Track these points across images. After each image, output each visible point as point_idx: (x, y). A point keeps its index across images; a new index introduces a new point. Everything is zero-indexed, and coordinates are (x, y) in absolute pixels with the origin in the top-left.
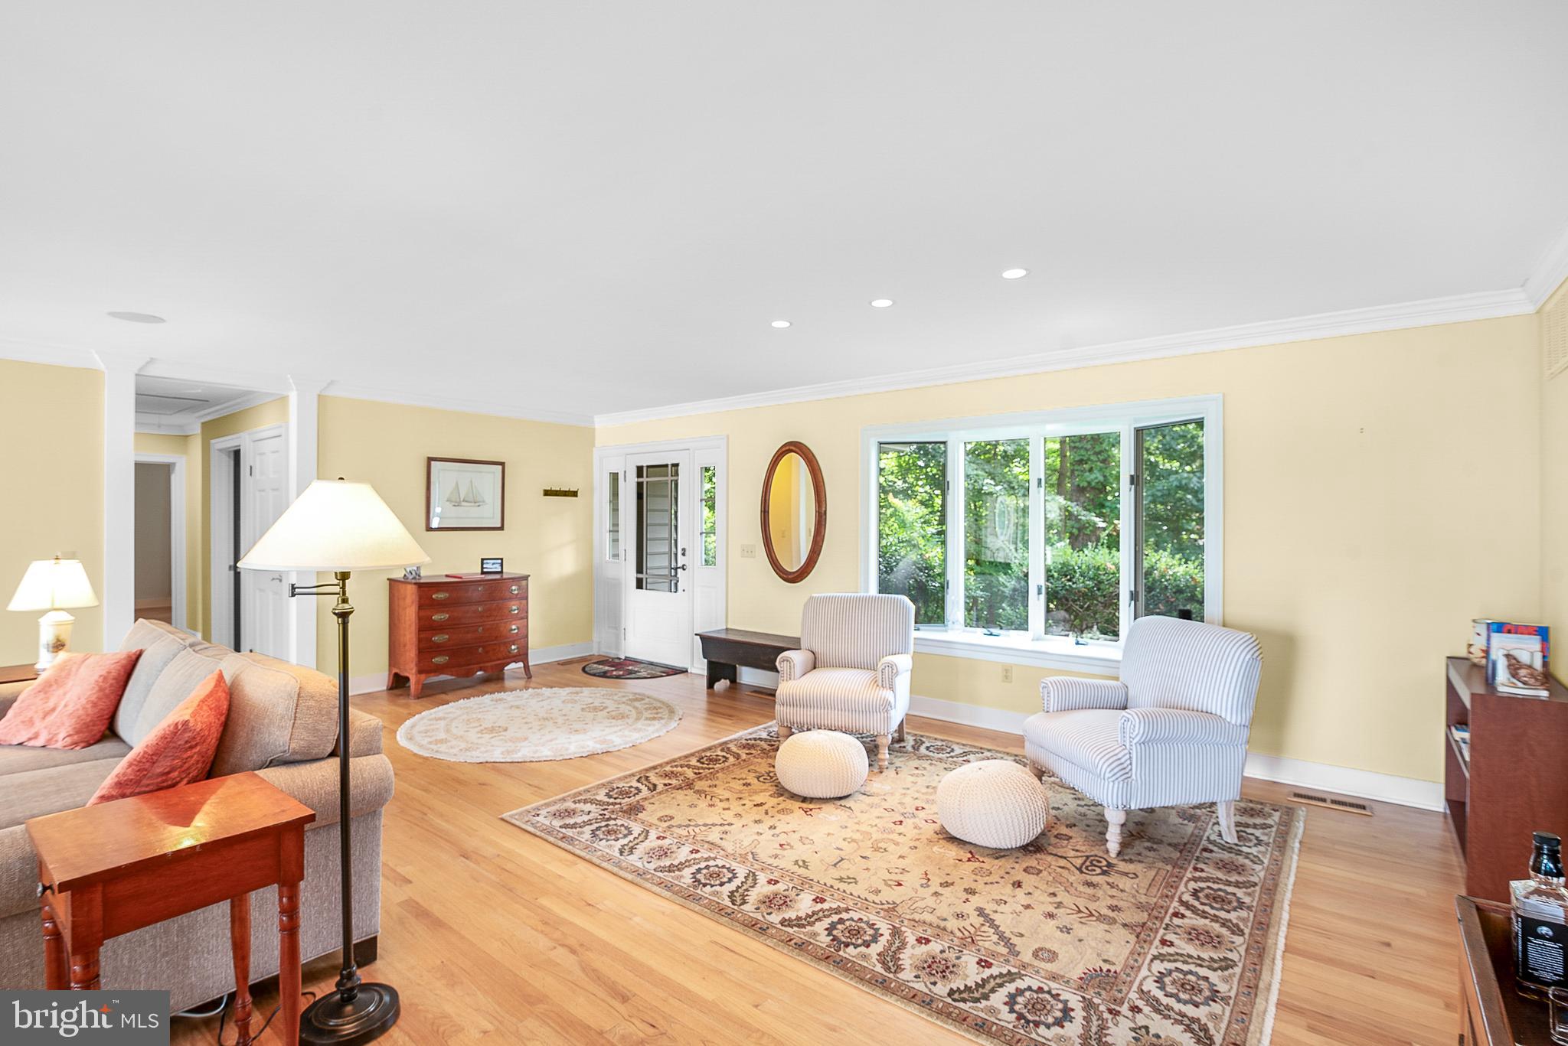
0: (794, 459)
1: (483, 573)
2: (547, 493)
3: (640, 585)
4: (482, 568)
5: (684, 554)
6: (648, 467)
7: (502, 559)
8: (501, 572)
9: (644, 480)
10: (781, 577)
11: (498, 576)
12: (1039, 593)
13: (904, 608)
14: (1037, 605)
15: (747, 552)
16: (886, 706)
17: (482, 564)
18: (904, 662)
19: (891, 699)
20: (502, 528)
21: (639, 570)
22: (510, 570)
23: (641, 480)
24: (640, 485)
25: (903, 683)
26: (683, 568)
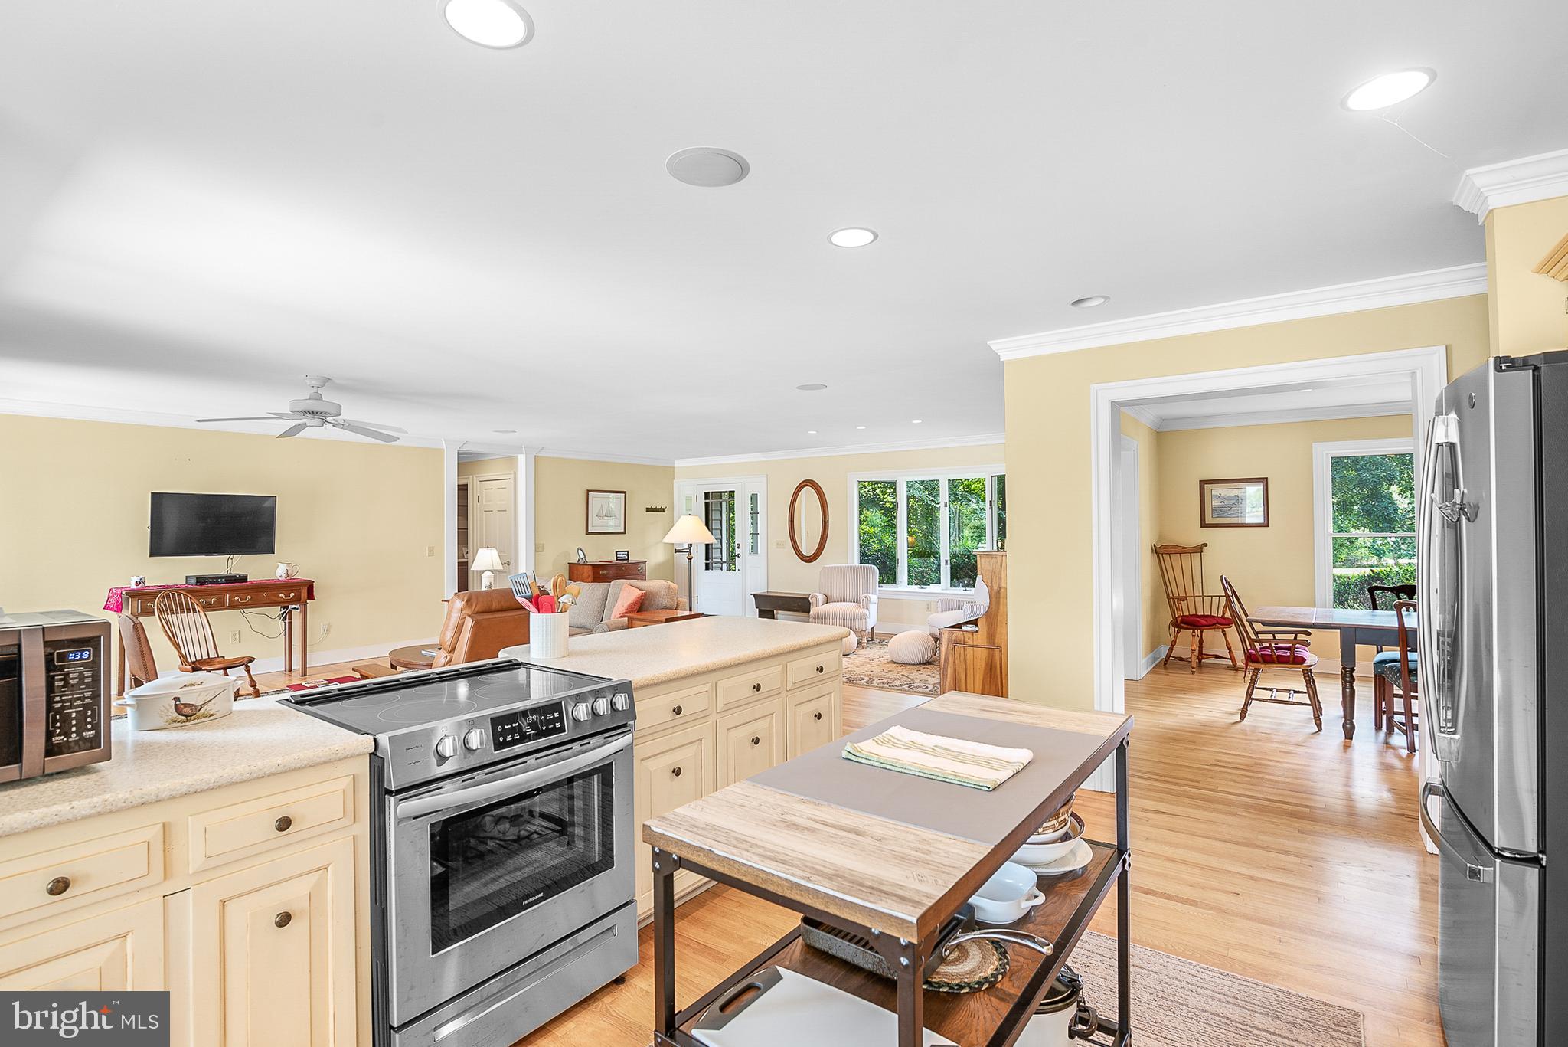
0: (807, 491)
1: (617, 560)
2: (648, 510)
3: (707, 567)
4: (617, 557)
5: (738, 548)
6: (712, 493)
7: (628, 552)
8: (628, 559)
9: (710, 501)
10: (801, 559)
11: (626, 562)
12: (946, 564)
13: (873, 572)
14: (945, 572)
15: (780, 545)
16: (865, 617)
17: (617, 554)
18: (874, 598)
19: (867, 613)
20: (624, 533)
21: (707, 558)
22: (633, 559)
23: (707, 501)
24: (707, 505)
25: (873, 608)
26: (738, 556)
